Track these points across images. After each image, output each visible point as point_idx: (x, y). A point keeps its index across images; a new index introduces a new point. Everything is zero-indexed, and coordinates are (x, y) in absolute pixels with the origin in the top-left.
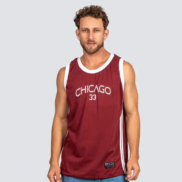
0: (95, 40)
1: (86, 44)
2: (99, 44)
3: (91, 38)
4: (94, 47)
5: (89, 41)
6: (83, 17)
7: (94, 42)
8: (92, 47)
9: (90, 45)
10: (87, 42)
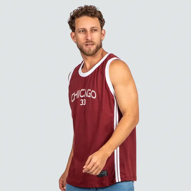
0: (93, 40)
1: (84, 46)
2: (98, 45)
3: (89, 38)
4: (93, 48)
5: (87, 42)
6: (78, 17)
7: (93, 43)
8: (91, 48)
9: (88, 46)
10: (85, 44)
